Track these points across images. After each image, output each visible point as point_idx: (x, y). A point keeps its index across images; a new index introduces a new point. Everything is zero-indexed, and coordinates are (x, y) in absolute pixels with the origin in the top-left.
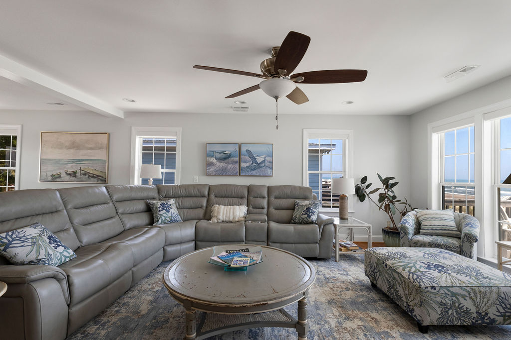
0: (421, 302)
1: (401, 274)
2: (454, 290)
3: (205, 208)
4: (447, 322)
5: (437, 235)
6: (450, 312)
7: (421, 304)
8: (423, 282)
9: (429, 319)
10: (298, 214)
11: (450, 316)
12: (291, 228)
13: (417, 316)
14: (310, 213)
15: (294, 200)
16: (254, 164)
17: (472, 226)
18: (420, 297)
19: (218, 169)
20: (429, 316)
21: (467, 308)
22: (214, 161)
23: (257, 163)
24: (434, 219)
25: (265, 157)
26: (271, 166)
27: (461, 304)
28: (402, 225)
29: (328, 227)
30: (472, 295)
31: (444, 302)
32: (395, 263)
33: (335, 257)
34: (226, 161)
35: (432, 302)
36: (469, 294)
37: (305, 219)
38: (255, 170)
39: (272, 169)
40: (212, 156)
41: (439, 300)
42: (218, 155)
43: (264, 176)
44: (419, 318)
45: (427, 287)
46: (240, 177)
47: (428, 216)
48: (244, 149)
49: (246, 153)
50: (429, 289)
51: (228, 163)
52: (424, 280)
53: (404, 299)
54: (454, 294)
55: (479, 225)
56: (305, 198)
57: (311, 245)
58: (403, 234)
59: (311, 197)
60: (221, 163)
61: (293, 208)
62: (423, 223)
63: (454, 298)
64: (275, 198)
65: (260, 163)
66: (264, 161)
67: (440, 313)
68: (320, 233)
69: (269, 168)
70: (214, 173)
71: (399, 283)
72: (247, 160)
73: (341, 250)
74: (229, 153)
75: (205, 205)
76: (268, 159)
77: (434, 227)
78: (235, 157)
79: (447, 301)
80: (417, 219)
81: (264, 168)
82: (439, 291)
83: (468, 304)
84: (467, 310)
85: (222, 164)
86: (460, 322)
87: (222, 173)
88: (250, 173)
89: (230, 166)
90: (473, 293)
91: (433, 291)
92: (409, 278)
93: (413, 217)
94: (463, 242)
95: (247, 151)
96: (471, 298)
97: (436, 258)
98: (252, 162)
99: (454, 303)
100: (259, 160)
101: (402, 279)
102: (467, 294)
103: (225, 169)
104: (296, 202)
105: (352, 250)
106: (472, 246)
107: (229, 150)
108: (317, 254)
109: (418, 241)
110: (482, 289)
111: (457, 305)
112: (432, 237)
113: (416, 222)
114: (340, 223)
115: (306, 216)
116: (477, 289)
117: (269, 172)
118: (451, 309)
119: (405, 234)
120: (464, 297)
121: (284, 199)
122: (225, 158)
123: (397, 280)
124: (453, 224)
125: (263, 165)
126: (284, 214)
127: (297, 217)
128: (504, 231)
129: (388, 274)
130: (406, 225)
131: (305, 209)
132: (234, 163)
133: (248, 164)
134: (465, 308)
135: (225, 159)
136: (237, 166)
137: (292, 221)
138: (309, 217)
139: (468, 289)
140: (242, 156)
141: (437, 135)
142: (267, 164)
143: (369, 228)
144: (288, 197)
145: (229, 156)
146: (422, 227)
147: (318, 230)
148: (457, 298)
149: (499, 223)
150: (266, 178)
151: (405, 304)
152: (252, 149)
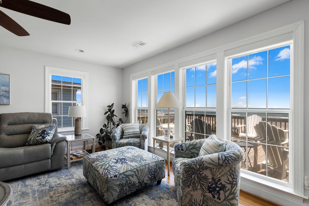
0: (108, 189)
1: (99, 172)
2: (127, 174)
4: (123, 195)
5: (131, 137)
6: (125, 188)
7: (108, 190)
8: (110, 174)
9: (112, 198)
10: (32, 137)
11: (124, 191)
12: (20, 151)
13: (106, 199)
14: (44, 134)
15: (32, 124)
17: (145, 131)
18: (107, 185)
20: (113, 196)
21: (134, 182)
24: (130, 128)
26: (7, 95)
27: (130, 181)
28: (113, 135)
29: (60, 144)
30: (137, 173)
31: (121, 183)
32: (98, 164)
33: (67, 165)
35: (114, 186)
36: (135, 173)
37: (40, 140)
39: (8, 98)
41: (118, 183)
44: (106, 200)
45: (112, 177)
47: (127, 127)
50: (113, 178)
52: (111, 173)
53: (100, 189)
54: (127, 176)
55: (149, 129)
56: (44, 122)
57: (43, 162)
58: (114, 140)
59: (50, 121)
61: (28, 132)
62: (125, 132)
63: (127, 179)
64: (9, 125)
67: (119, 191)
68: (53, 150)
69: (5, 97)
71: (98, 179)
73: (71, 159)
77: (130, 133)
79: (123, 181)
80: (122, 129)
82: (119, 177)
83: (134, 180)
84: (134, 183)
86: (130, 192)
90: (137, 172)
91: (115, 178)
92: (102, 174)
93: (120, 128)
94: (141, 140)
96: (136, 175)
97: (123, 154)
99: (127, 182)
101: (99, 175)
102: (134, 173)
104: (33, 126)
105: (81, 157)
106: (144, 141)
108: (49, 167)
109: (121, 143)
110: (141, 168)
111: (128, 182)
112: (128, 139)
113: (122, 132)
114: (75, 138)
115: (41, 137)
116: (139, 169)
117: (5, 101)
118: (125, 186)
119: (115, 140)
120: (132, 176)
121: (20, 125)
123: (97, 177)
124: (138, 130)
126: (18, 138)
127: (32, 139)
128: (159, 130)
129: (93, 173)
130: (115, 134)
131: (41, 131)
134: (133, 182)
137: (27, 144)
138: (44, 138)
139: (135, 170)
141: (134, 81)
143: (93, 139)
144: (25, 123)
146: (124, 134)
147: (50, 148)
148: (129, 178)
149: (157, 127)
151: (100, 192)
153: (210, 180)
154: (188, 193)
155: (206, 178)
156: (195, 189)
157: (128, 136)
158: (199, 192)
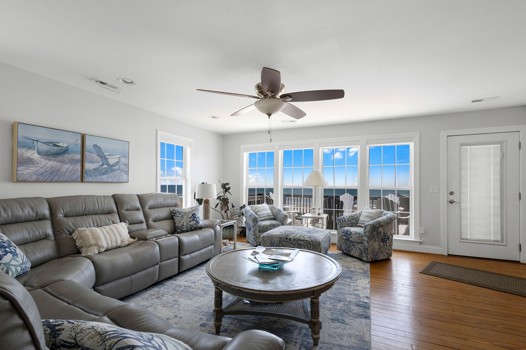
1: (306, 240)
3: (52, 238)
5: (265, 220)
15: (168, 208)
16: (105, 166)
19: (42, 171)
22: (35, 156)
23: (108, 165)
25: (119, 158)
26: (126, 170)
32: (295, 236)
34: (60, 158)
38: (106, 174)
39: (128, 173)
40: (30, 148)
42: (44, 148)
43: (117, 182)
46: (82, 184)
48: (89, 143)
49: (92, 149)
51: (64, 162)
60: (50, 160)
61: (172, 217)
64: (150, 209)
65: (113, 165)
66: (118, 163)
69: (124, 172)
70: (34, 178)
72: (95, 159)
74: (65, 145)
75: (50, 231)
76: (123, 160)
77: (265, 215)
78: (76, 153)
81: (118, 171)
85: (51, 163)
87: (52, 177)
88: (99, 178)
89: (66, 166)
92: (312, 241)
95: (95, 146)
98: (101, 163)
100: (112, 161)
101: (308, 242)
103: (58, 171)
104: (173, 210)
107: (65, 141)
108: (214, 254)
109: (264, 225)
115: (194, 222)
117: (124, 178)
121: (160, 209)
122: (59, 153)
124: (270, 211)
125: (117, 167)
127: (185, 224)
129: (294, 244)
132: (72, 162)
133: (96, 166)
135: (57, 154)
136: (79, 167)
140: (86, 153)
142: (122, 166)
143: (235, 223)
145: (65, 151)
150: (120, 184)
152: (102, 144)
153: (382, 234)
154: (372, 244)
155: (380, 233)
156: (375, 241)
157: (263, 218)
158: (377, 243)
